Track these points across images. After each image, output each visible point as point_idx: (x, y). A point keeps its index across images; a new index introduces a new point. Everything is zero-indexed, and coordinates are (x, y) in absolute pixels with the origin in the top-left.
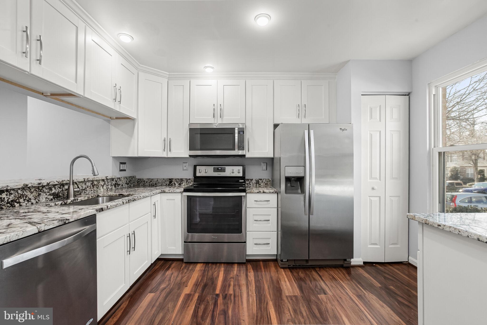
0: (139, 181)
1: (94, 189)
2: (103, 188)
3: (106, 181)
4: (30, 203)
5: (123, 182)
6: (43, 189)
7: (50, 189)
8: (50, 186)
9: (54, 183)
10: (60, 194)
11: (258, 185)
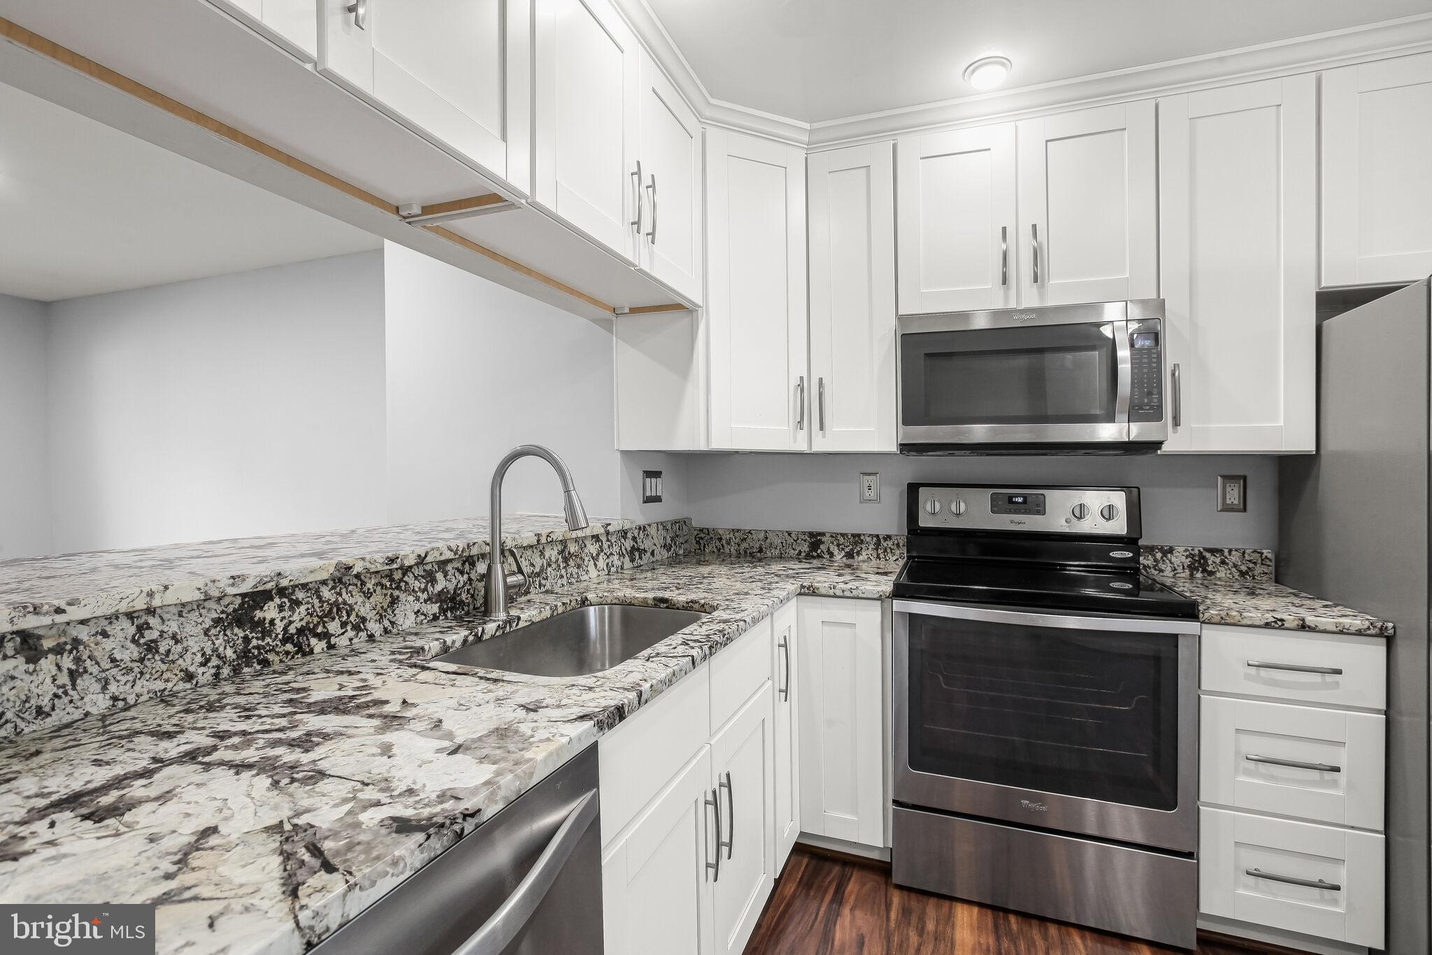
0: (702, 535)
1: (569, 570)
2: (596, 565)
3: (604, 539)
4: (363, 635)
5: (656, 541)
6: (406, 579)
7: (430, 578)
8: (428, 569)
9: (441, 554)
10: (464, 596)
11: (1199, 575)
